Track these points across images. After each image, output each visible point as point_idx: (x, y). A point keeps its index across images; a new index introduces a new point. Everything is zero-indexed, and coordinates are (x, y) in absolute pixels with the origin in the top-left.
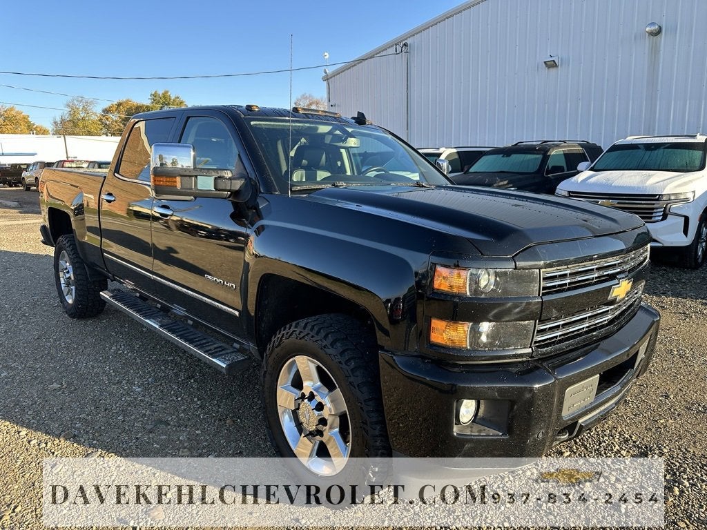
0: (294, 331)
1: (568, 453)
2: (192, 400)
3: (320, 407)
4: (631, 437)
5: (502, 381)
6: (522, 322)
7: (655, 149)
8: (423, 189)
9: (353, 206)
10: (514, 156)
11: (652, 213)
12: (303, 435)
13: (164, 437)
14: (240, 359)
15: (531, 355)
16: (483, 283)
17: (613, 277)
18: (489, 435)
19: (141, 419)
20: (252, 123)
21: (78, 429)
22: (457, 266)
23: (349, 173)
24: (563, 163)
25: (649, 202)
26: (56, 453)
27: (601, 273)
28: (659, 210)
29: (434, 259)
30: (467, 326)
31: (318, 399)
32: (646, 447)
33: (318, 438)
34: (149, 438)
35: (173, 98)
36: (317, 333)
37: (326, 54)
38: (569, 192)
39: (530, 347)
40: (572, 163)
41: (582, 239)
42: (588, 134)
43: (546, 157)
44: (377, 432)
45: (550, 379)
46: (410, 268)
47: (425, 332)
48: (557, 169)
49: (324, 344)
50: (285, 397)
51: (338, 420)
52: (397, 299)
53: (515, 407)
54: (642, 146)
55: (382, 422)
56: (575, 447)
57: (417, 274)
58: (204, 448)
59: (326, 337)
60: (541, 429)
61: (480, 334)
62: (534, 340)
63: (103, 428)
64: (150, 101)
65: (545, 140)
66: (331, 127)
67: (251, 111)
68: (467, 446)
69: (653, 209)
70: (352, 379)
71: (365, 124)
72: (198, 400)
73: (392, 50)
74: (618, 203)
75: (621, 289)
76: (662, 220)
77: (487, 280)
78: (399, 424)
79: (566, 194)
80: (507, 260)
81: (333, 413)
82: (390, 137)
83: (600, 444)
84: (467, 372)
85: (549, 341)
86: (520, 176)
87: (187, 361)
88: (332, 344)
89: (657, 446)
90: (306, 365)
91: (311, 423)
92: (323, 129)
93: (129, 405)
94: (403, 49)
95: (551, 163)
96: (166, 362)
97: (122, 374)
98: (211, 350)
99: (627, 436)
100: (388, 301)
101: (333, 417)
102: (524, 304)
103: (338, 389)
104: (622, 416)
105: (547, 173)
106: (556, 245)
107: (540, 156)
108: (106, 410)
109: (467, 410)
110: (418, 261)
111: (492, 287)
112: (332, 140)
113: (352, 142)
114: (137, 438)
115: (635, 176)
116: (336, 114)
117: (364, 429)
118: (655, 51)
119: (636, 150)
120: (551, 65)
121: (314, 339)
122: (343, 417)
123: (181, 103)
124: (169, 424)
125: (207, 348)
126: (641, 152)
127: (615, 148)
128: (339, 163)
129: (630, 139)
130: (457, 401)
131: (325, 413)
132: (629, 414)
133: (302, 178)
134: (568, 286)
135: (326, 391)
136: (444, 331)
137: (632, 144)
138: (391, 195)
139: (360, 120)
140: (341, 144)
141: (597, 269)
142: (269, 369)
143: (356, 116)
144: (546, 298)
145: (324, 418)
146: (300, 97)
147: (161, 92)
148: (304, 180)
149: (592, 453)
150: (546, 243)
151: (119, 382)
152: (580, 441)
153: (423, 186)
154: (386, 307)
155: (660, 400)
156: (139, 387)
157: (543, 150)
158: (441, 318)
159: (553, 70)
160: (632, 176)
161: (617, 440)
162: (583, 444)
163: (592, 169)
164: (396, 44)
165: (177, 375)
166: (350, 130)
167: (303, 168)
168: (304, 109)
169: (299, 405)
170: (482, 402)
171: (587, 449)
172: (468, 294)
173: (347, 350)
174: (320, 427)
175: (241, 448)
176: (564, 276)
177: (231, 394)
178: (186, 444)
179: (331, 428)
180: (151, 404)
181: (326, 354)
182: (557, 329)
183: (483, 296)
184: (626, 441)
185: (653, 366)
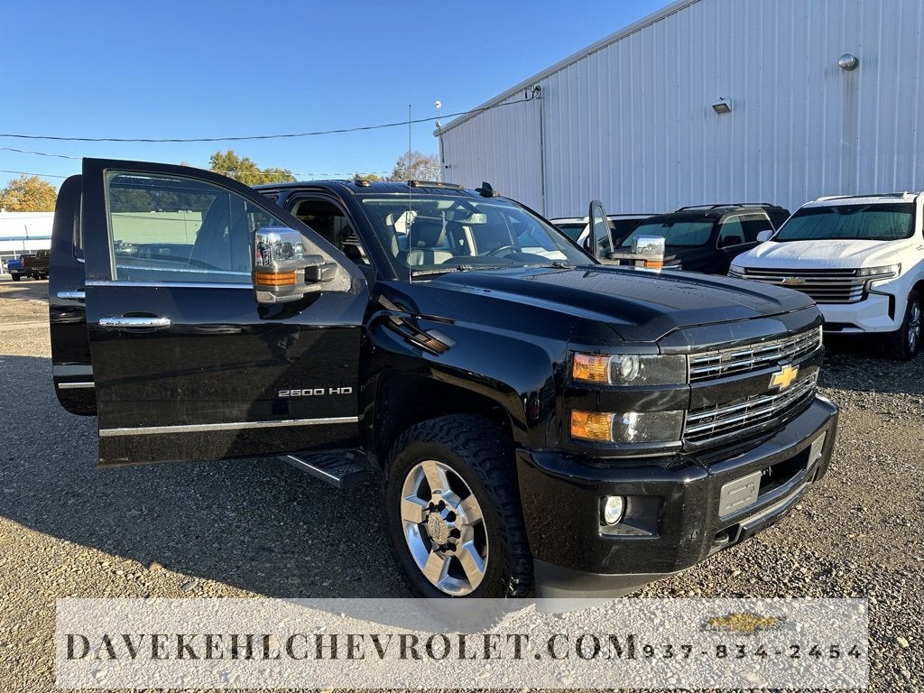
0: (420, 433)
1: (739, 572)
2: (297, 524)
3: (451, 517)
4: (813, 553)
5: (650, 476)
6: (670, 412)
7: (851, 213)
8: (562, 270)
9: (480, 292)
10: (677, 225)
11: (849, 292)
12: (432, 551)
13: (269, 565)
14: (355, 471)
15: (681, 449)
16: (626, 372)
17: (773, 363)
18: (638, 536)
19: (240, 547)
20: (364, 201)
21: (168, 558)
22: (597, 353)
23: (473, 254)
24: (740, 232)
25: (844, 278)
26: (147, 584)
27: (759, 359)
28: (857, 288)
29: (574, 346)
30: (610, 417)
31: (450, 508)
32: (831, 564)
33: (450, 553)
34: (252, 566)
35: (240, 160)
36: (447, 433)
37: (438, 102)
38: (746, 269)
39: (680, 439)
40: (750, 232)
41: (735, 321)
42: (772, 195)
43: (717, 228)
44: (517, 539)
45: (703, 474)
46: (548, 359)
47: (565, 425)
48: (731, 239)
49: (455, 445)
50: (411, 510)
51: (472, 532)
52: (534, 394)
53: (665, 504)
54: (836, 209)
55: (522, 528)
56: (746, 566)
57: (555, 364)
58: (316, 575)
59: (457, 437)
60: (694, 528)
61: (627, 426)
62: (684, 432)
63: (196, 557)
64: (211, 165)
65: (718, 203)
66: (453, 202)
67: (362, 186)
68: (615, 548)
69: (850, 287)
70: (487, 482)
71: (492, 196)
72: (305, 523)
73: (521, 96)
74: (807, 281)
75: (784, 377)
76: (861, 300)
77: (630, 367)
78: (540, 535)
79: (742, 270)
80: (652, 345)
81: (467, 523)
82: (522, 210)
83: (777, 561)
84: (612, 468)
85: (702, 435)
86: (687, 250)
87: (286, 481)
88: (465, 444)
89: (844, 563)
90: (434, 471)
91: (441, 536)
92: (445, 204)
93: (223, 531)
94: (535, 94)
95: (723, 233)
96: (261, 484)
97: (210, 498)
98: (321, 462)
99: (808, 552)
100: (524, 395)
101: (467, 527)
102: (672, 394)
103: (472, 495)
104: (805, 531)
105: (720, 246)
106: (704, 328)
107: (709, 225)
108: (197, 537)
109: (613, 508)
110: (556, 350)
111: (636, 375)
112: (455, 217)
113: (477, 218)
114: (238, 567)
115: (827, 247)
116: (458, 186)
117: (503, 536)
118: (851, 88)
119: (827, 215)
120: (722, 109)
121: (444, 440)
122: (478, 527)
123: (251, 166)
124: (273, 551)
125: (318, 460)
126: (835, 216)
127: (803, 212)
128: (462, 242)
129: (822, 201)
130: (602, 499)
131: (458, 524)
132: (813, 529)
133: (418, 261)
134: (720, 373)
135: (457, 498)
136: (586, 424)
137: (823, 207)
138: (524, 279)
139: (486, 191)
140: (465, 221)
141: (754, 354)
142: (391, 477)
143: (481, 187)
144: (694, 386)
145: (456, 529)
146: (403, 155)
147: (224, 153)
148: (421, 263)
149: (766, 571)
150: (694, 326)
151: (208, 507)
152: (753, 559)
153: (561, 267)
154: (523, 402)
155: (852, 513)
156: (233, 512)
157: (713, 217)
158: (582, 409)
159: (724, 117)
160: (823, 247)
161: (796, 557)
162: (757, 563)
163: (774, 239)
164: (526, 89)
165: (276, 498)
166: (474, 204)
167: (420, 248)
168: (421, 182)
169: (428, 516)
170: (628, 498)
171: (761, 568)
172: (610, 382)
173: (481, 450)
174: (452, 539)
175: (359, 574)
176: (716, 362)
177: (342, 517)
178: (295, 572)
179: (464, 541)
180: (249, 530)
181: (458, 456)
182: (711, 420)
183: (626, 385)
184: (808, 558)
185: (846, 474)
